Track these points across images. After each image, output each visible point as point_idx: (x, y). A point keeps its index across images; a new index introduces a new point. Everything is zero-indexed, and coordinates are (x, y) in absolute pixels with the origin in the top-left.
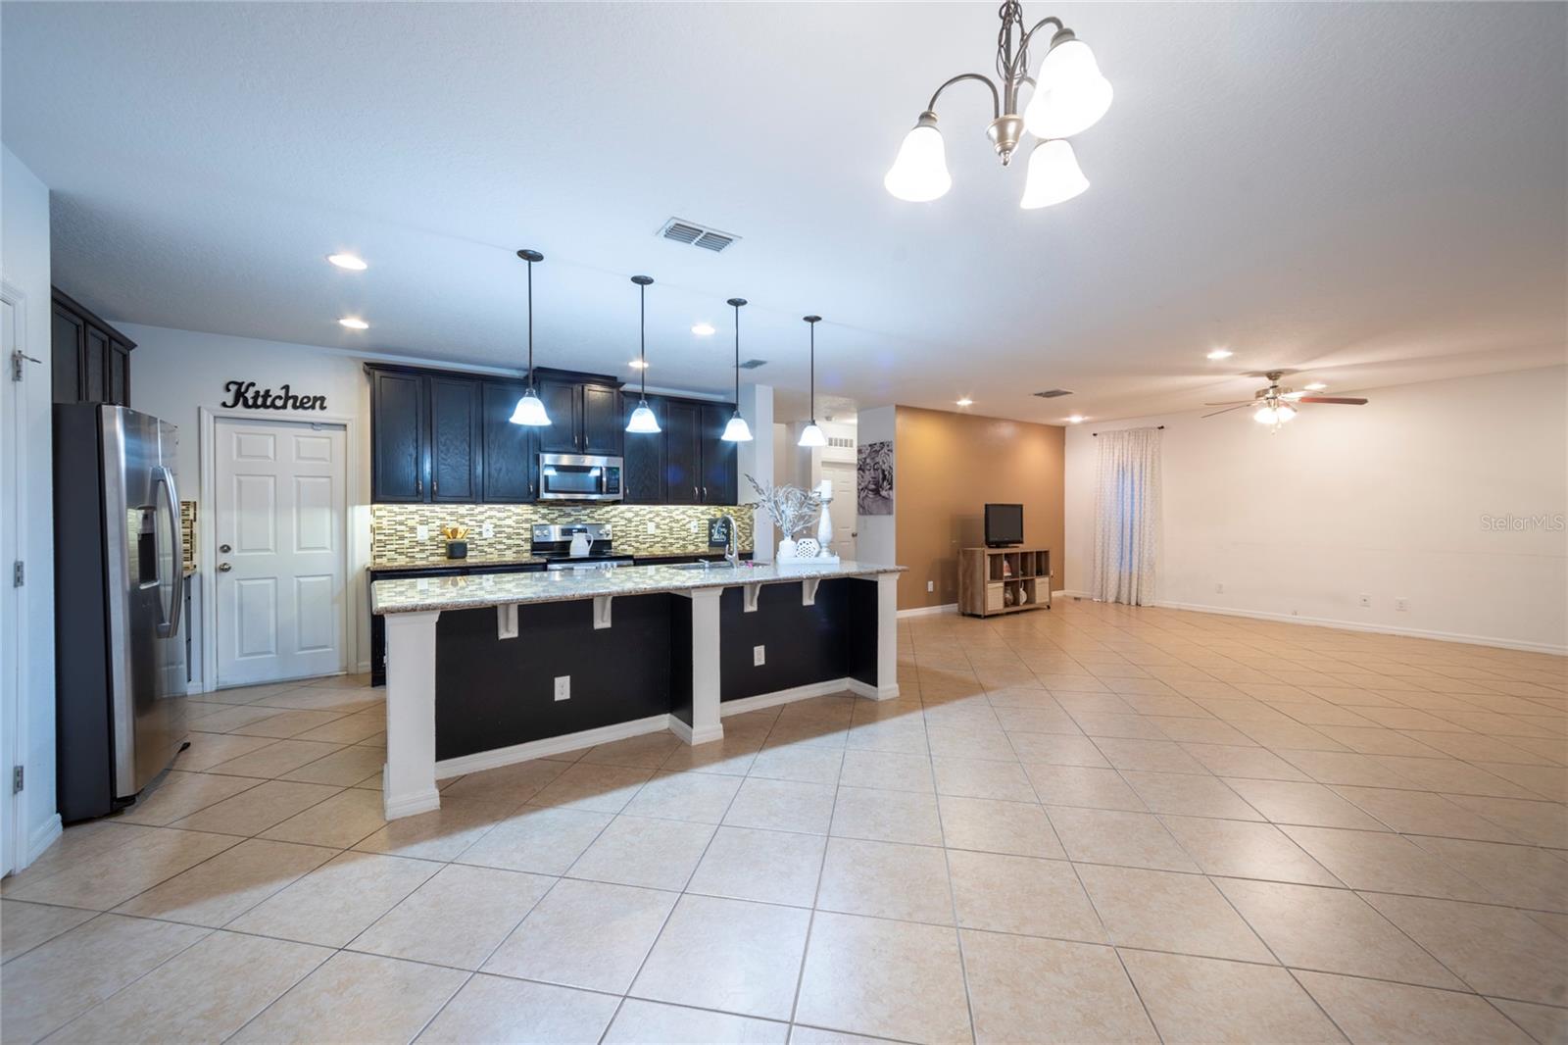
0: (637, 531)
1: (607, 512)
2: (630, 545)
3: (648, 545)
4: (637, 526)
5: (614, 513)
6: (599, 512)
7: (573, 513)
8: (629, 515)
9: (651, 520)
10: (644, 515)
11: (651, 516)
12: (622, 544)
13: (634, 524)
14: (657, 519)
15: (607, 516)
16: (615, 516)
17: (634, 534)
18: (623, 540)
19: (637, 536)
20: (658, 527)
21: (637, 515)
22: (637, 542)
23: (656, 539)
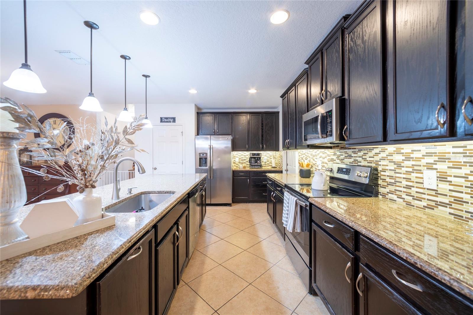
0: (408, 180)
1: (377, 154)
2: (400, 197)
3: (424, 203)
4: (408, 173)
5: (383, 155)
6: (371, 154)
7: (353, 155)
8: (398, 158)
9: (430, 167)
10: (418, 159)
11: (431, 160)
12: (391, 192)
13: (404, 170)
14: (442, 167)
15: (377, 158)
16: (383, 159)
17: (405, 183)
18: (392, 188)
19: (409, 187)
20: (442, 178)
21: (408, 159)
22: (408, 194)
23: (440, 199)
